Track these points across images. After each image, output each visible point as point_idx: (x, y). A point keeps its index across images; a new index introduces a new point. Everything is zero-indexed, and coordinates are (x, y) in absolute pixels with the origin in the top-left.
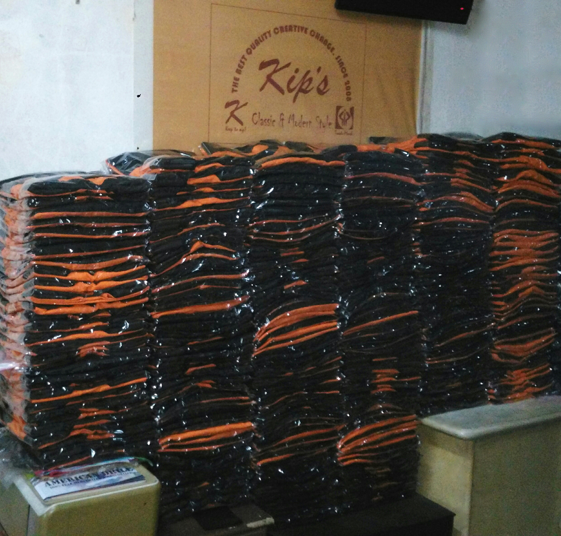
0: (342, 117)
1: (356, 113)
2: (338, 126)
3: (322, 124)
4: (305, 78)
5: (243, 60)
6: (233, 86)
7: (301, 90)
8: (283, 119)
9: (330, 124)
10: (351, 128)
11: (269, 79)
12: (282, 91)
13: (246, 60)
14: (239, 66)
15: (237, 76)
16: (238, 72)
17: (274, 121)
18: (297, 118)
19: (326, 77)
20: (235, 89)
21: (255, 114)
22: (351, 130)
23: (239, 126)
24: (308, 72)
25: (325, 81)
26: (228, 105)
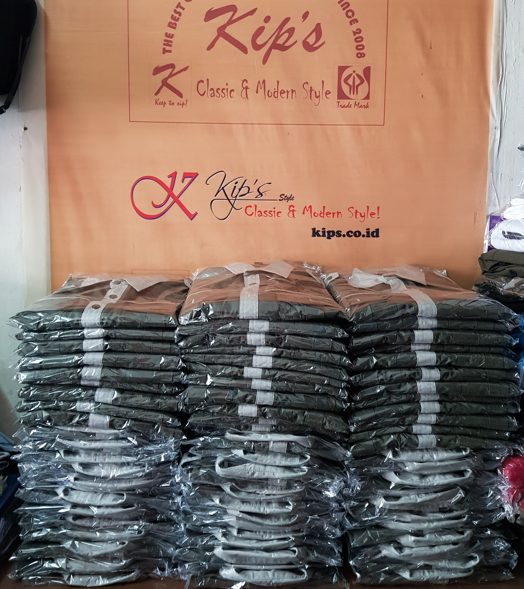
0: (350, 81)
1: (375, 76)
2: (341, 95)
3: (313, 92)
4: (282, 29)
5: (179, 10)
6: (164, 44)
7: (275, 46)
8: (247, 88)
9: (328, 93)
10: (367, 97)
11: (221, 32)
12: (244, 50)
13: (183, 9)
14: (172, 17)
15: (171, 31)
16: (172, 25)
17: (233, 90)
18: (271, 86)
19: (318, 26)
20: (167, 48)
21: (202, 81)
22: (366, 101)
23: (176, 98)
24: (287, 20)
25: (318, 30)
26: (158, 70)
